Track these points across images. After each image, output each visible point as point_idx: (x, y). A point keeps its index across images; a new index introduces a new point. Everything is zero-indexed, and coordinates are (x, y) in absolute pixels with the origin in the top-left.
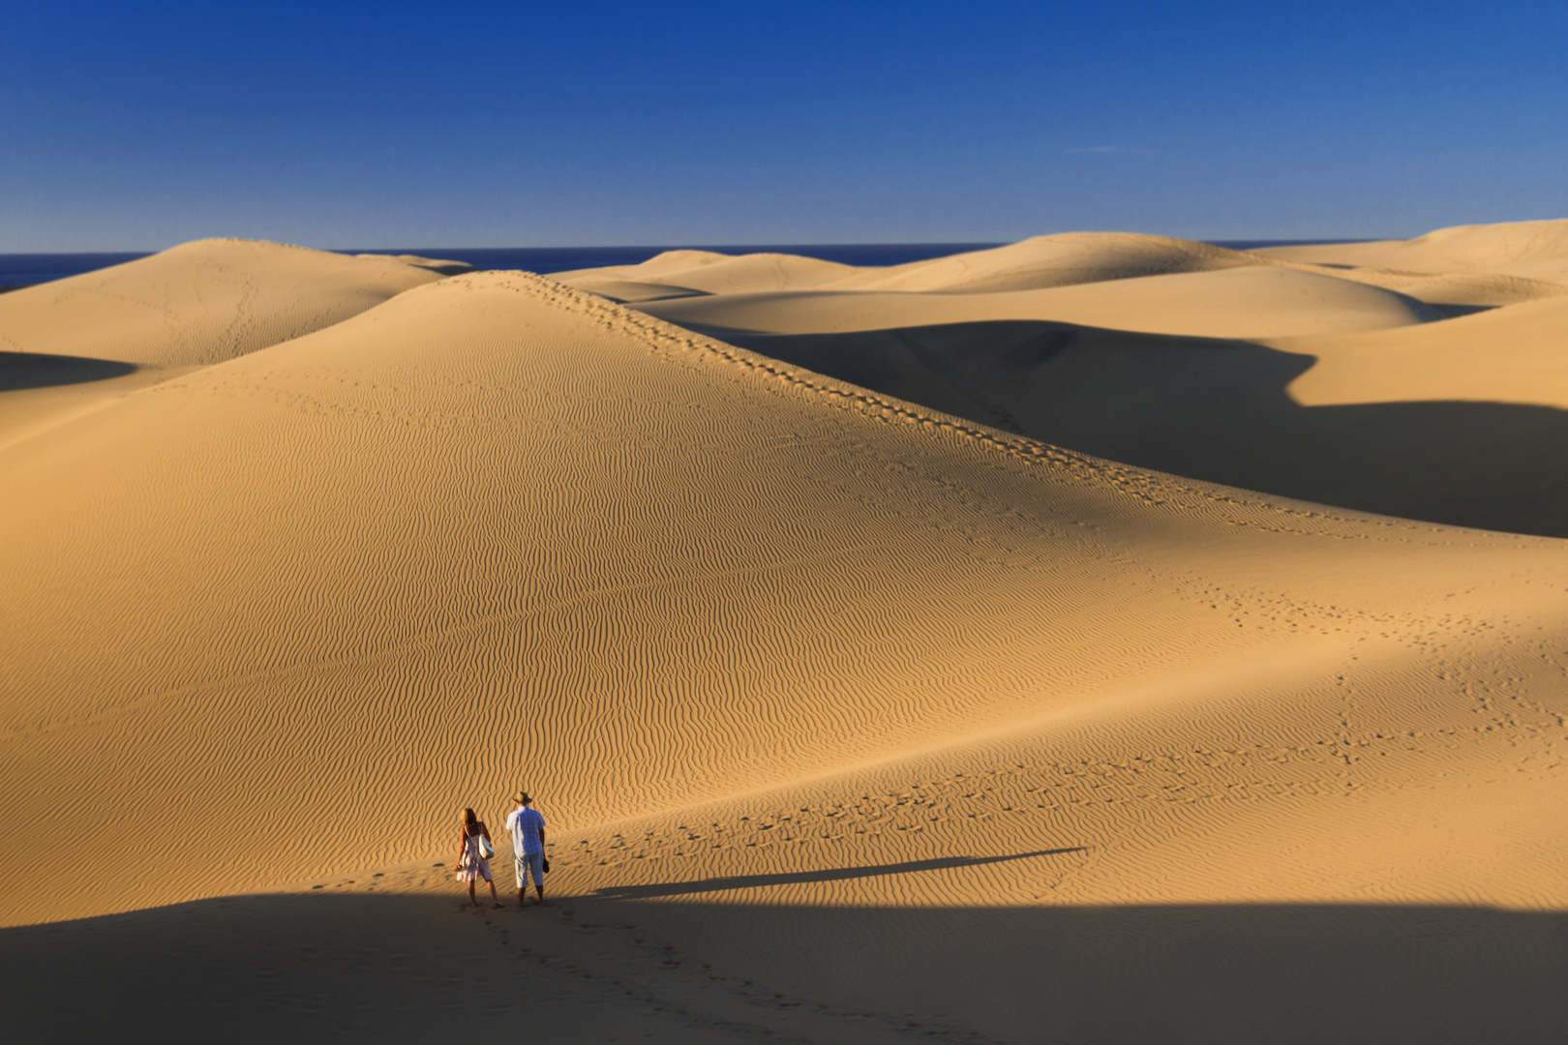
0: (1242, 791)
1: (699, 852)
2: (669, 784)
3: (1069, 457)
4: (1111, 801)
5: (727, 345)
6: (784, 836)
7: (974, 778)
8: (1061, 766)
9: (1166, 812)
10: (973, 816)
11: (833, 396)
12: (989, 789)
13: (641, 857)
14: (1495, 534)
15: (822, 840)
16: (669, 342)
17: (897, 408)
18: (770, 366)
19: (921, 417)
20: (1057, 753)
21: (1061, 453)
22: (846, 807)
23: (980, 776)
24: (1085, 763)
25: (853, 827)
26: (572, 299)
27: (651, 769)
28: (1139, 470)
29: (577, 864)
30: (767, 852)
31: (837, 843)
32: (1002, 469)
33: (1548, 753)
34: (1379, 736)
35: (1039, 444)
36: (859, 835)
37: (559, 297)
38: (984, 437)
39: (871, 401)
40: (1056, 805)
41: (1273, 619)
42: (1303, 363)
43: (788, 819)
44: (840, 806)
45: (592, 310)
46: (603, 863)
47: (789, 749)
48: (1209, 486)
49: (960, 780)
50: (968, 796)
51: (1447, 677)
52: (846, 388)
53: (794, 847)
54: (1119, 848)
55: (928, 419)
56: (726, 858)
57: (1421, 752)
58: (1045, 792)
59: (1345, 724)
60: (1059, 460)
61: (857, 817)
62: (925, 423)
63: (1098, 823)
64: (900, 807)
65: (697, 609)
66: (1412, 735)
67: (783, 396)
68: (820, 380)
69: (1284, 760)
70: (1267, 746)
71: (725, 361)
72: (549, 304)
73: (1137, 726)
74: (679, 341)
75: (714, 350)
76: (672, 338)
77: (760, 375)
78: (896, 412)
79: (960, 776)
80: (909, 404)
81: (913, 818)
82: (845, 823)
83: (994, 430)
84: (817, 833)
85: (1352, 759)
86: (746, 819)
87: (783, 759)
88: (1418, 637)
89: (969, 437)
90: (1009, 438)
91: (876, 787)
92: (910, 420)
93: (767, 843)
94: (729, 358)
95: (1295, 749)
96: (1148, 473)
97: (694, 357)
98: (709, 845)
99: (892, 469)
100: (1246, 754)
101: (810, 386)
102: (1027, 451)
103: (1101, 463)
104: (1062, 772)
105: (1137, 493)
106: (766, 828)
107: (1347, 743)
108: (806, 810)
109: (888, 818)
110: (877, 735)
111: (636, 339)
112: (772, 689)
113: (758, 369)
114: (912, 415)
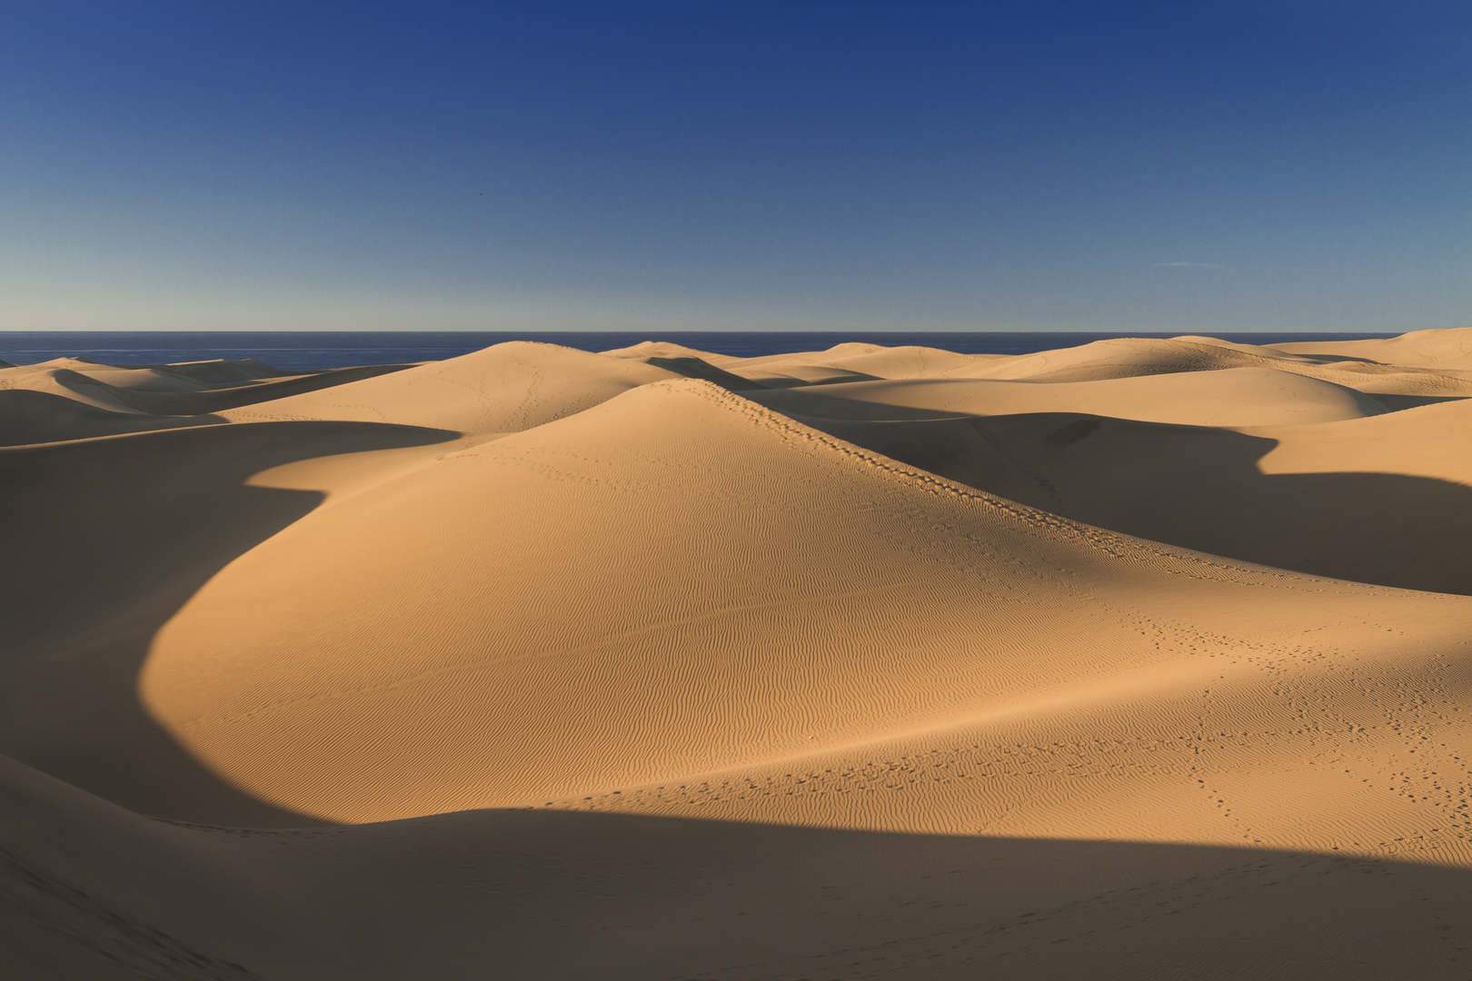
0: (1120, 770)
1: (755, 797)
2: (758, 744)
3: (1061, 522)
4: (1031, 773)
5: (834, 438)
6: (812, 789)
7: (943, 754)
8: (1003, 747)
9: (1066, 783)
10: (938, 780)
11: (902, 475)
12: (953, 762)
13: (716, 799)
14: (1356, 584)
15: (836, 792)
16: (795, 435)
17: (945, 485)
18: (861, 454)
19: (961, 492)
20: (1002, 738)
21: (1056, 519)
22: (856, 770)
23: (948, 752)
24: (1019, 746)
25: (858, 784)
26: (734, 402)
27: (748, 734)
28: (1109, 532)
29: (675, 802)
30: (799, 799)
31: (845, 795)
32: (1014, 529)
33: (1335, 751)
34: (1222, 735)
35: (1041, 512)
36: (860, 790)
37: (726, 401)
38: (1003, 506)
39: (928, 480)
40: (994, 774)
41: (1181, 644)
42: (1270, 444)
43: (817, 777)
44: (852, 769)
45: (746, 411)
46: (692, 802)
47: (840, 723)
48: (1157, 545)
49: (935, 754)
50: (937, 766)
51: (1281, 694)
52: (912, 470)
53: (816, 796)
54: (1030, 807)
55: (965, 494)
56: (771, 801)
57: (1248, 747)
58: (989, 765)
59: (1201, 725)
60: (1053, 524)
61: (862, 777)
62: (964, 496)
63: (1019, 789)
64: (891, 772)
65: (792, 623)
66: (1245, 734)
67: (868, 475)
68: (894, 464)
69: (1154, 749)
70: (1145, 738)
71: (831, 449)
72: (719, 405)
73: (1060, 721)
74: (802, 435)
75: (825, 441)
76: (798, 432)
77: (854, 459)
78: (944, 488)
79: (935, 751)
80: (955, 483)
81: (898, 779)
82: (852, 781)
83: (1010, 502)
84: (833, 788)
85: (1199, 750)
86: (789, 775)
87: (835, 730)
88: (1270, 663)
89: (993, 506)
90: (1020, 508)
91: (878, 757)
92: (953, 493)
93: (800, 793)
94: (834, 447)
95: (1163, 742)
96: (1115, 535)
97: (811, 445)
98: (762, 793)
99: (937, 529)
100: (1129, 744)
101: (887, 468)
102: (1032, 517)
103: (1083, 527)
104: (1003, 751)
105: (1106, 549)
106: (801, 782)
107: (1200, 739)
108: (830, 771)
109: (882, 779)
110: (900, 717)
111: (773, 432)
112: (836, 681)
113: (853, 456)
114: (954, 490)
